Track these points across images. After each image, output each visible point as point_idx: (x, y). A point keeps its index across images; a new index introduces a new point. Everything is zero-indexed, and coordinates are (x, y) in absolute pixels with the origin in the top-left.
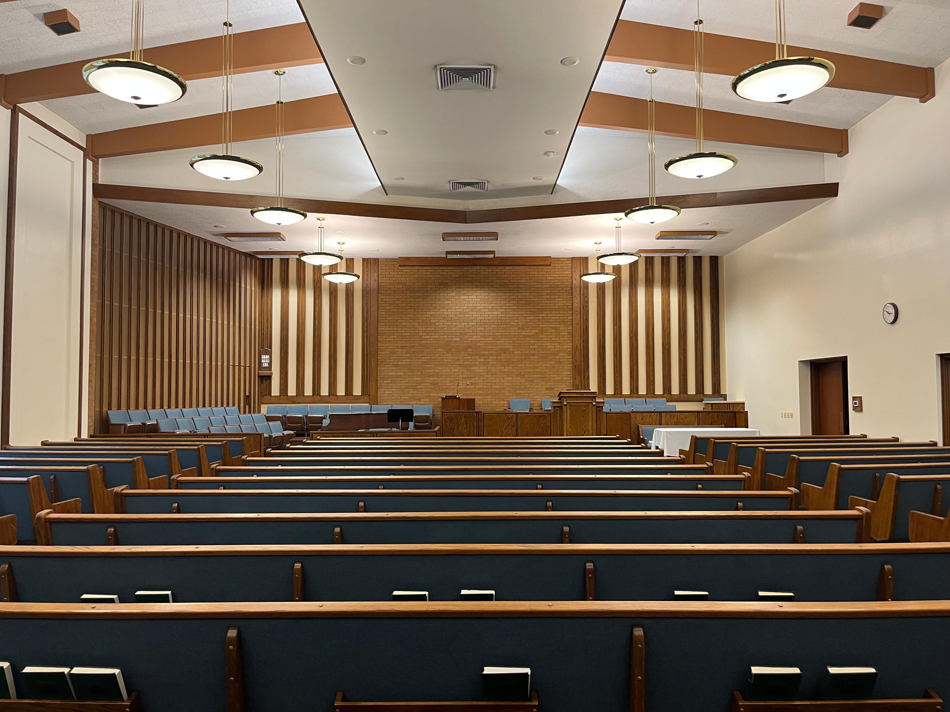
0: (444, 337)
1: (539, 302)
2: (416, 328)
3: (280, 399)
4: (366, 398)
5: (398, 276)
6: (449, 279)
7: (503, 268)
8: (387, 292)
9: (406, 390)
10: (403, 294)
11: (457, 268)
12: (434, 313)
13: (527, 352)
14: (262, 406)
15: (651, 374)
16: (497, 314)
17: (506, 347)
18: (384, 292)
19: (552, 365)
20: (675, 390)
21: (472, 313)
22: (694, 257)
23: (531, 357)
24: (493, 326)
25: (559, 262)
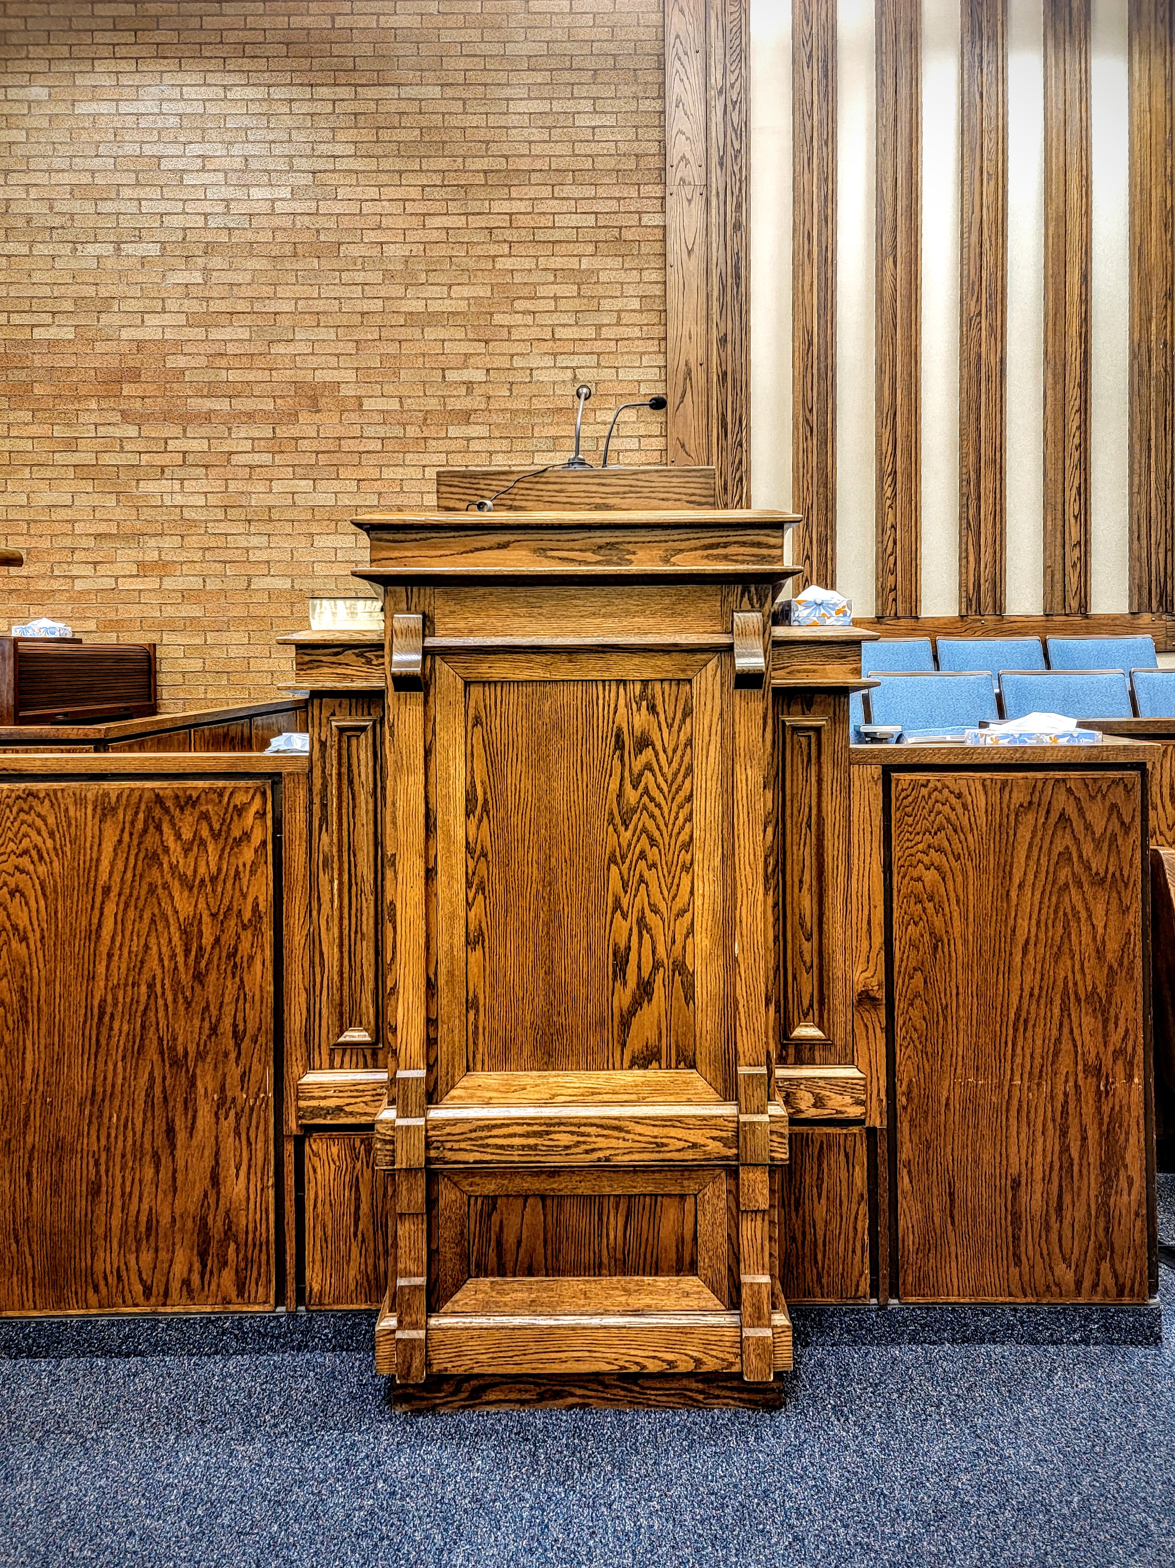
1: (489, 135)
16: (273, 201)
21: (138, 193)
24: (253, 264)
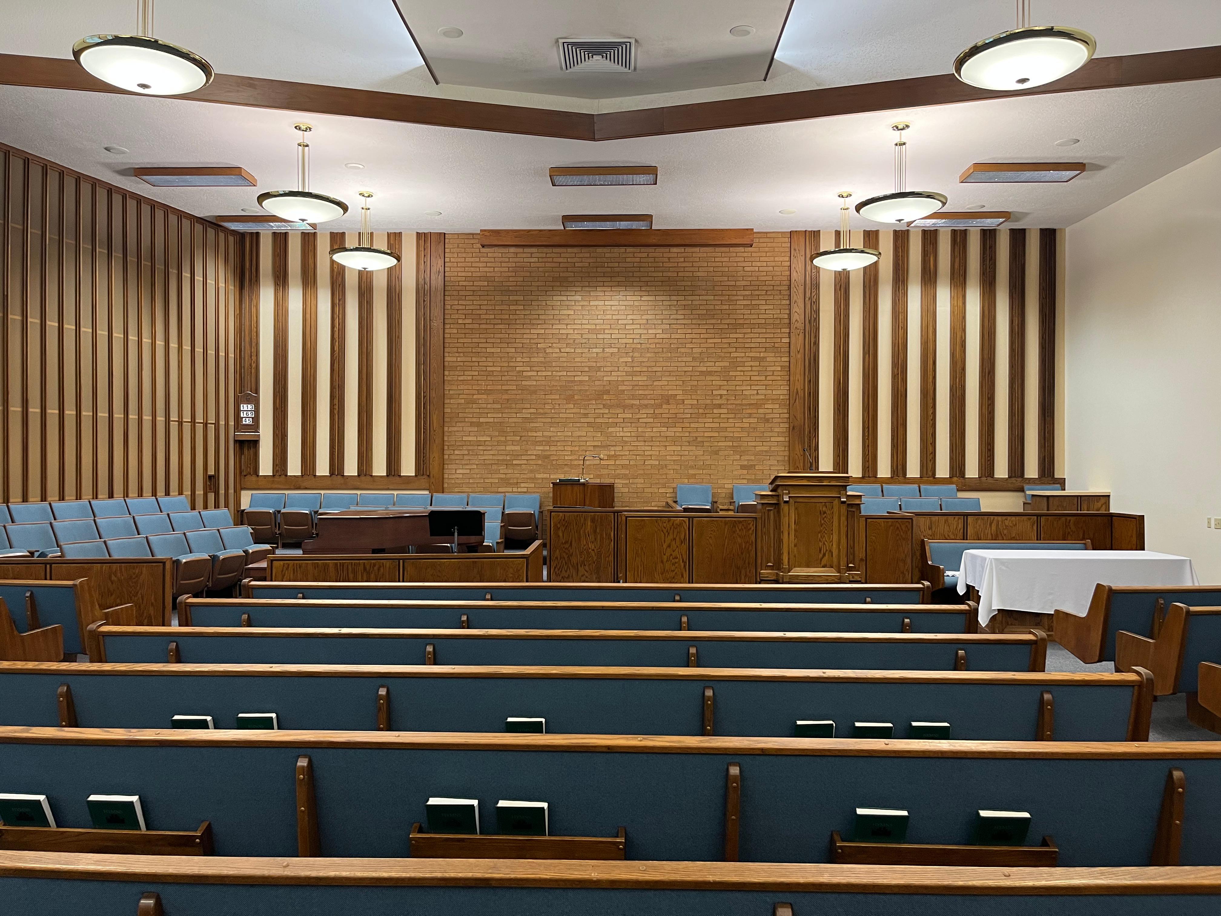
0: (561, 374)
1: (730, 312)
2: (512, 358)
3: (273, 482)
4: (423, 481)
5: (481, 265)
6: (569, 270)
7: (667, 250)
8: (461, 293)
9: (495, 467)
10: (489, 298)
11: (584, 250)
12: (543, 331)
13: (709, 402)
14: (243, 493)
15: (930, 440)
16: (656, 334)
17: (670, 392)
18: (455, 293)
19: (752, 425)
20: (972, 470)
21: (611, 332)
22: (1012, 231)
23: (715, 411)
24: (649, 355)
25: (767, 240)
